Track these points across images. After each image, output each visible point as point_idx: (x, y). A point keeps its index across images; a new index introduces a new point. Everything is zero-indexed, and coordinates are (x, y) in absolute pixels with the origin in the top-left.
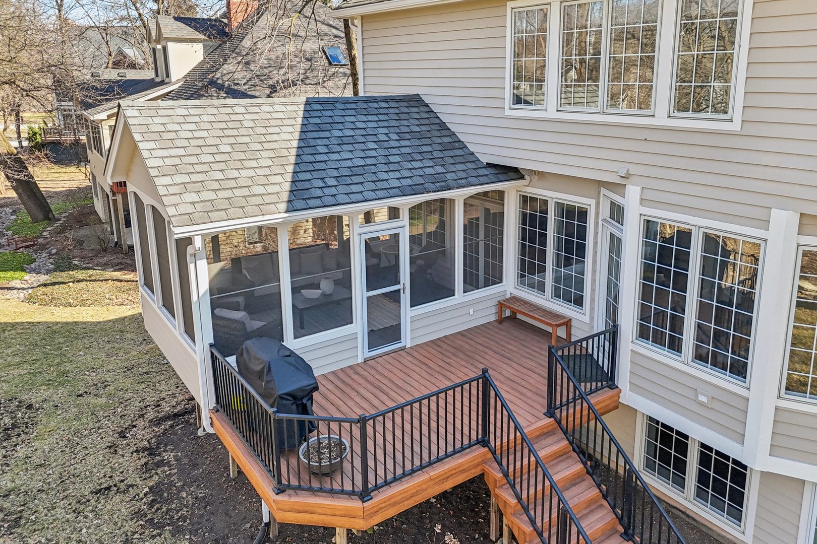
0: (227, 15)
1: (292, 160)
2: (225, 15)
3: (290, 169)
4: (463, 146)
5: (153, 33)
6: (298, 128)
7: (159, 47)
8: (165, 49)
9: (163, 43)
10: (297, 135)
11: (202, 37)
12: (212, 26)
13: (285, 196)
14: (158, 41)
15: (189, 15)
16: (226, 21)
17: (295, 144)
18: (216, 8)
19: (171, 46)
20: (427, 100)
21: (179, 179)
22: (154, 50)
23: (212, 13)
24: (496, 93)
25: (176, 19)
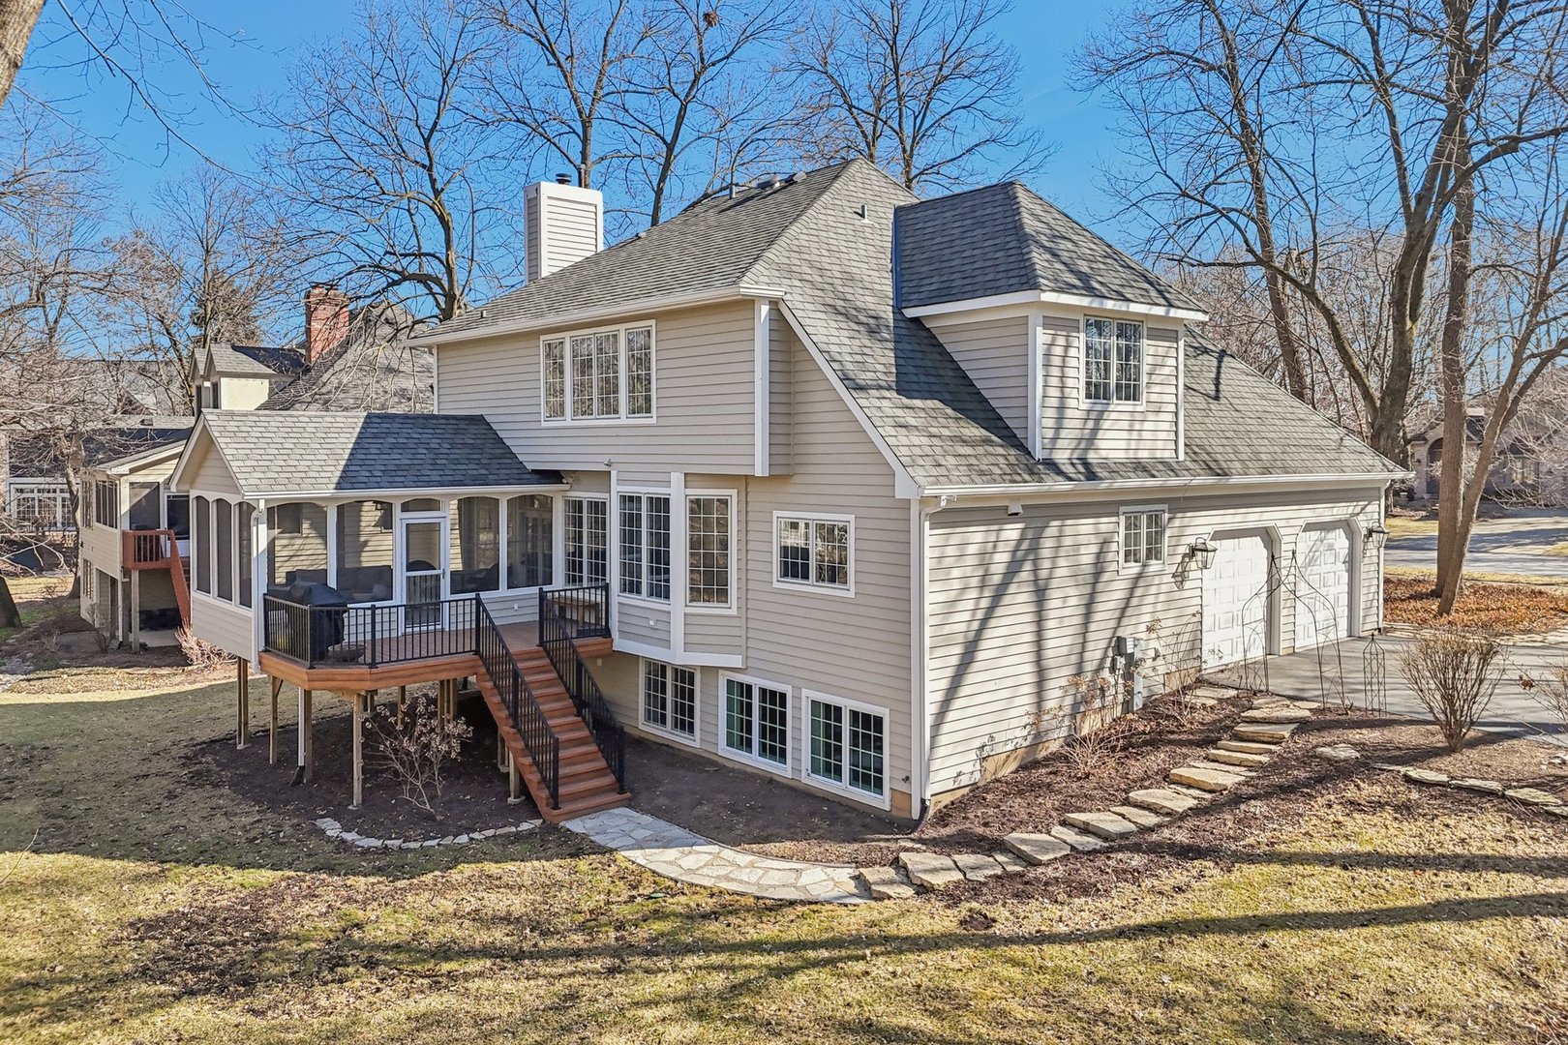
0: (307, 345)
1: (346, 457)
2: (301, 345)
3: (343, 462)
4: (514, 456)
5: (201, 367)
6: (356, 435)
7: (207, 384)
8: (216, 387)
9: (214, 379)
10: (353, 440)
11: (271, 371)
12: (284, 356)
13: (335, 480)
14: (206, 378)
15: (251, 344)
16: (303, 352)
17: (351, 446)
18: (290, 336)
19: (224, 381)
20: (489, 419)
21: (249, 463)
22: (199, 389)
23: (286, 340)
24: (534, 409)
25: (235, 348)
